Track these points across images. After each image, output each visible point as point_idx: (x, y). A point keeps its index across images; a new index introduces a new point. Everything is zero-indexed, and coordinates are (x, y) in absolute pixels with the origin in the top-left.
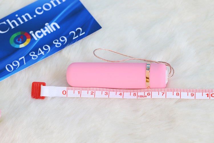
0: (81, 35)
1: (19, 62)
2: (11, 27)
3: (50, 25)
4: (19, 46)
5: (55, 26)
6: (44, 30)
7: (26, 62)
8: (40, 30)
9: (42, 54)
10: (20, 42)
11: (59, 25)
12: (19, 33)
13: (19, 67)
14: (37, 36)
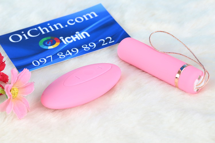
0: (110, 43)
1: (46, 59)
2: (41, 33)
3: (80, 33)
4: (48, 48)
5: (85, 35)
6: (75, 36)
7: (53, 60)
8: (70, 37)
9: (70, 55)
10: (49, 44)
11: (89, 33)
12: (49, 38)
13: (46, 63)
14: (66, 41)
